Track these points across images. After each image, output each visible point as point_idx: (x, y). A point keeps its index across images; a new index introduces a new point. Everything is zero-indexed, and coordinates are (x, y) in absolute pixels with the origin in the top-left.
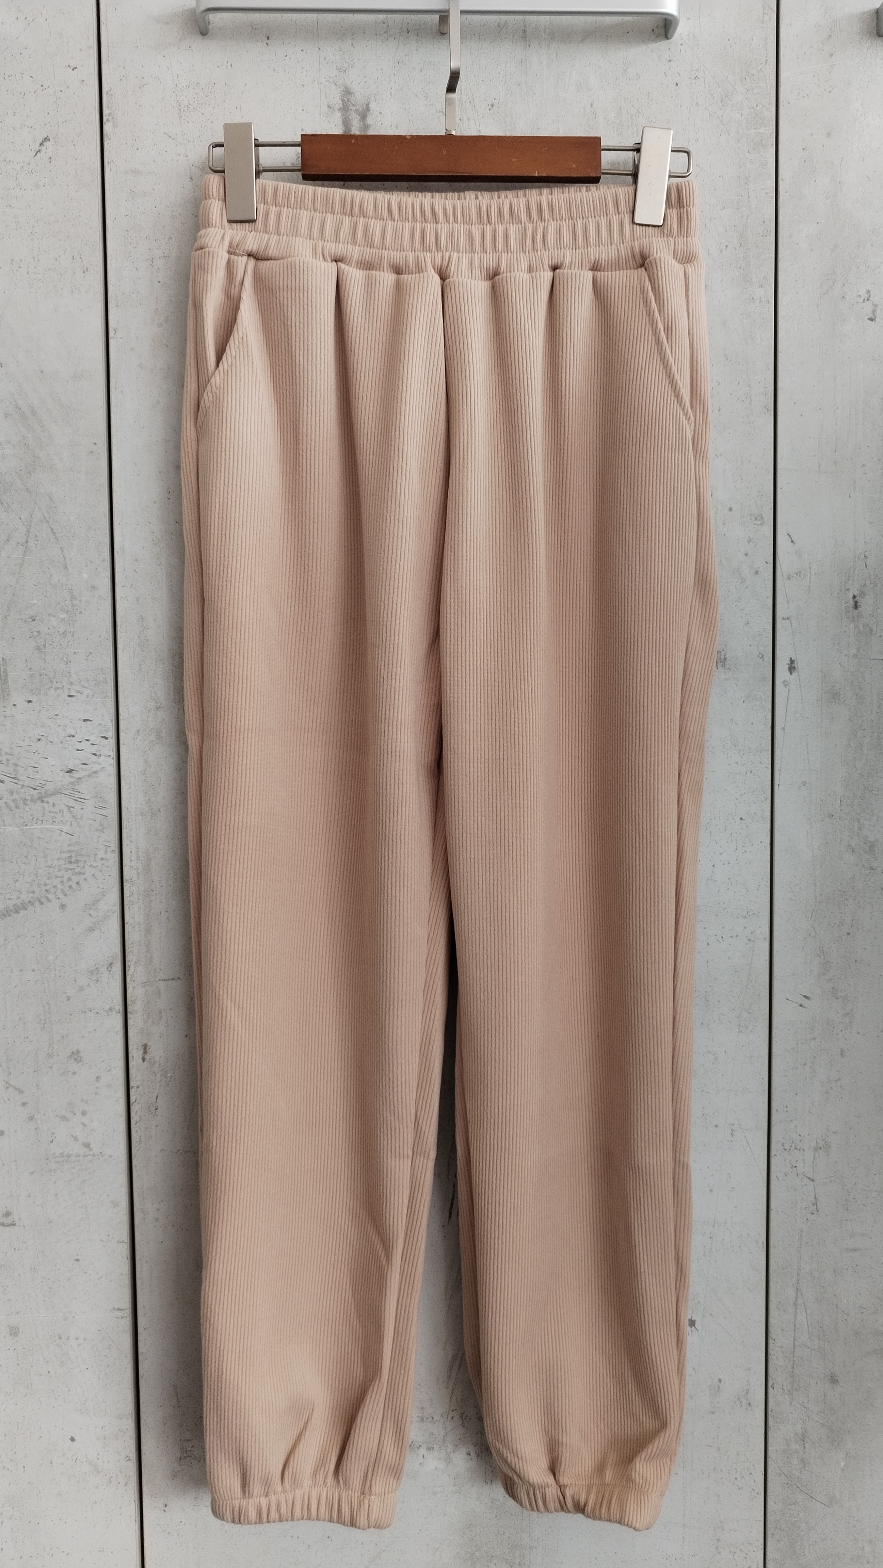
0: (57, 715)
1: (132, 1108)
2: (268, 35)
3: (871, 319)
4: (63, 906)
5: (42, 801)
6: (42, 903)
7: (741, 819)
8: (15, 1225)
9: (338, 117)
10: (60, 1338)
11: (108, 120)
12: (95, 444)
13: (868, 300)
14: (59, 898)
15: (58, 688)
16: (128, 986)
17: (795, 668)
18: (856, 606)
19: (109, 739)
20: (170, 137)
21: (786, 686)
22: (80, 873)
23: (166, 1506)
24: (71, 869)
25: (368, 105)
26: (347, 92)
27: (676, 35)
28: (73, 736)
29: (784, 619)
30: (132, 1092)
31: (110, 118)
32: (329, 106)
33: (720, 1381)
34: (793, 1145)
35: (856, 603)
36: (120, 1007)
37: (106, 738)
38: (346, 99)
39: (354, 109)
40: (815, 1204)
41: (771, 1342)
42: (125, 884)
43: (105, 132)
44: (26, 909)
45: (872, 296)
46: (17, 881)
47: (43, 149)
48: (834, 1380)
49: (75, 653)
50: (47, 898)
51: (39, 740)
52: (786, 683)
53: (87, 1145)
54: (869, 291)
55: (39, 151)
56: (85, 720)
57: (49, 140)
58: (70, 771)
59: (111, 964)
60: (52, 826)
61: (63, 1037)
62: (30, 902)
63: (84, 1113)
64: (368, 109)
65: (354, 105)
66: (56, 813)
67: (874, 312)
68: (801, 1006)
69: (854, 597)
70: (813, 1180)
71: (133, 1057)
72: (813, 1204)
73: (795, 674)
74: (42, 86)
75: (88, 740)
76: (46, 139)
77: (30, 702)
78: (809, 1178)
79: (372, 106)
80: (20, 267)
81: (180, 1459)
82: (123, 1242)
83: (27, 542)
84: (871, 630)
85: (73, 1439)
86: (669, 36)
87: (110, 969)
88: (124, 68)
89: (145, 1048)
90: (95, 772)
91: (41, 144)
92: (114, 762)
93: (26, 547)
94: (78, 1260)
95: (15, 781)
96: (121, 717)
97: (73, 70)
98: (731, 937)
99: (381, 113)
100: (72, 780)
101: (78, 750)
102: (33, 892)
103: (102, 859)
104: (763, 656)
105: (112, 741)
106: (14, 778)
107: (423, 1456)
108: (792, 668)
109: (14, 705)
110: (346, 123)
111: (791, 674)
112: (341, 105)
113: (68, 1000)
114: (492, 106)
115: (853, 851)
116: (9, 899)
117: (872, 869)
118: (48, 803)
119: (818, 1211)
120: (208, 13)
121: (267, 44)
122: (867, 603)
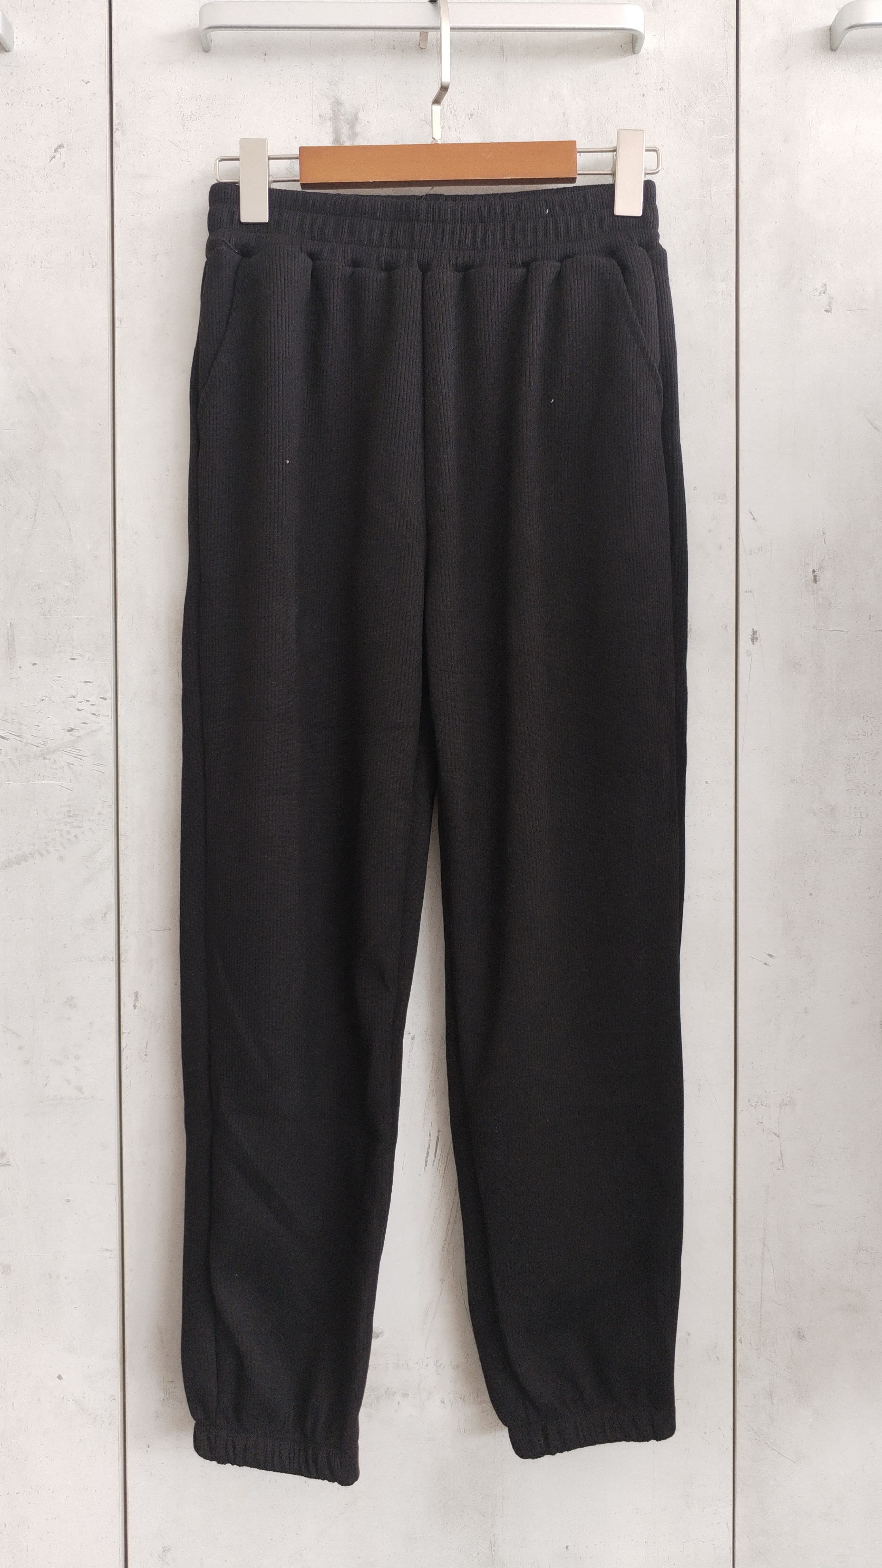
0: (60, 677)
1: (123, 1053)
2: (265, 52)
3: (827, 311)
4: (61, 858)
5: (44, 758)
6: (42, 855)
7: (706, 782)
8: (10, 1165)
9: (328, 126)
10: (50, 1277)
11: (117, 129)
12: (100, 424)
13: (824, 293)
14: (58, 851)
15: (62, 651)
16: (121, 935)
17: (757, 639)
18: (815, 580)
19: (108, 701)
20: (174, 144)
21: (749, 656)
22: (79, 827)
23: (148, 1447)
24: (70, 823)
25: (356, 115)
26: (337, 103)
27: (642, 51)
28: (74, 697)
29: (746, 592)
30: (123, 1037)
31: (119, 127)
32: (320, 116)
33: (689, 1334)
34: (759, 1101)
35: (815, 577)
36: (114, 955)
37: (105, 699)
38: (336, 110)
39: (343, 118)
40: (781, 1160)
41: (738, 1296)
42: (120, 837)
43: (114, 140)
44: (27, 861)
45: (827, 289)
46: (19, 833)
47: (58, 155)
48: (801, 1335)
49: (78, 619)
50: (47, 851)
51: (43, 700)
52: (749, 653)
53: (79, 1089)
54: (825, 285)
55: (54, 157)
56: (85, 682)
57: (63, 147)
58: (71, 730)
59: (105, 915)
60: (53, 782)
61: (59, 984)
62: (30, 854)
63: (77, 1058)
64: (356, 118)
65: (344, 115)
66: (57, 769)
67: (830, 304)
68: (765, 964)
69: (814, 571)
70: (778, 1136)
71: (124, 1004)
72: (779, 1160)
73: (757, 644)
74: (58, 98)
75: (88, 701)
76: (61, 146)
77: (34, 664)
78: (775, 1134)
79: (361, 115)
80: (34, 263)
81: (163, 1400)
82: (112, 1184)
83: (35, 515)
84: (830, 603)
85: (60, 1377)
86: (636, 50)
87: (104, 918)
88: (133, 82)
89: (137, 994)
90: (94, 731)
91: (56, 151)
92: (112, 721)
93: (35, 520)
94: (68, 1201)
95: (19, 739)
96: (119, 680)
97: (86, 83)
98: (697, 896)
99: (368, 122)
100: (73, 738)
101: (79, 710)
102: (34, 844)
103: (99, 813)
104: (726, 627)
105: (111, 702)
106: (19, 736)
107: (399, 1403)
108: (754, 639)
109: (20, 667)
110: (336, 132)
111: (753, 644)
112: (332, 115)
113: (65, 948)
114: (472, 115)
115: (815, 815)
116: (11, 851)
117: (833, 831)
118: (49, 760)
119: (784, 1167)
120: (209, 30)
121: (264, 60)
122: (825, 578)
